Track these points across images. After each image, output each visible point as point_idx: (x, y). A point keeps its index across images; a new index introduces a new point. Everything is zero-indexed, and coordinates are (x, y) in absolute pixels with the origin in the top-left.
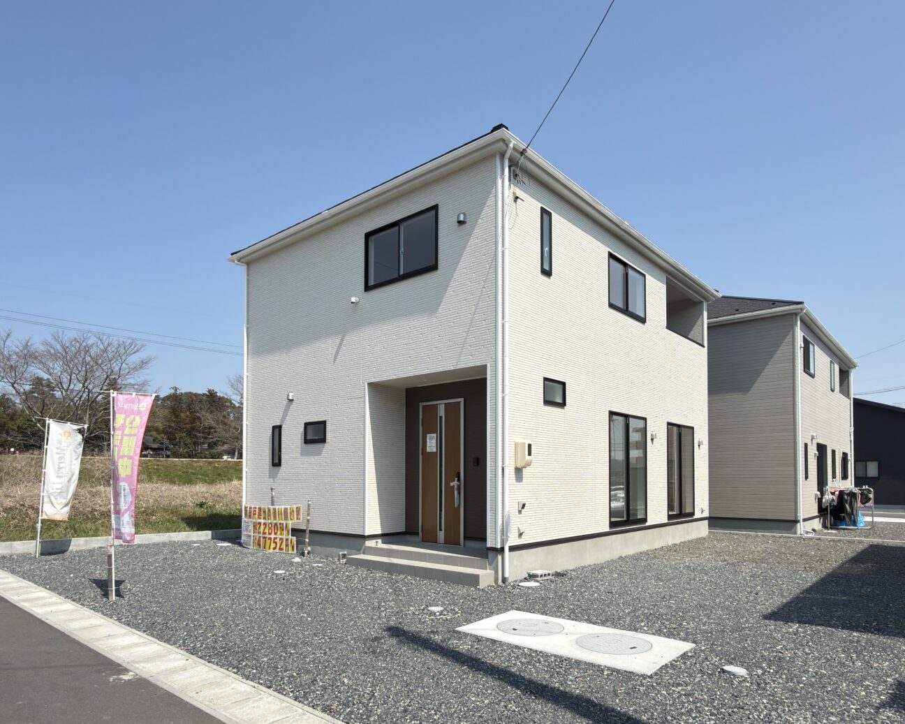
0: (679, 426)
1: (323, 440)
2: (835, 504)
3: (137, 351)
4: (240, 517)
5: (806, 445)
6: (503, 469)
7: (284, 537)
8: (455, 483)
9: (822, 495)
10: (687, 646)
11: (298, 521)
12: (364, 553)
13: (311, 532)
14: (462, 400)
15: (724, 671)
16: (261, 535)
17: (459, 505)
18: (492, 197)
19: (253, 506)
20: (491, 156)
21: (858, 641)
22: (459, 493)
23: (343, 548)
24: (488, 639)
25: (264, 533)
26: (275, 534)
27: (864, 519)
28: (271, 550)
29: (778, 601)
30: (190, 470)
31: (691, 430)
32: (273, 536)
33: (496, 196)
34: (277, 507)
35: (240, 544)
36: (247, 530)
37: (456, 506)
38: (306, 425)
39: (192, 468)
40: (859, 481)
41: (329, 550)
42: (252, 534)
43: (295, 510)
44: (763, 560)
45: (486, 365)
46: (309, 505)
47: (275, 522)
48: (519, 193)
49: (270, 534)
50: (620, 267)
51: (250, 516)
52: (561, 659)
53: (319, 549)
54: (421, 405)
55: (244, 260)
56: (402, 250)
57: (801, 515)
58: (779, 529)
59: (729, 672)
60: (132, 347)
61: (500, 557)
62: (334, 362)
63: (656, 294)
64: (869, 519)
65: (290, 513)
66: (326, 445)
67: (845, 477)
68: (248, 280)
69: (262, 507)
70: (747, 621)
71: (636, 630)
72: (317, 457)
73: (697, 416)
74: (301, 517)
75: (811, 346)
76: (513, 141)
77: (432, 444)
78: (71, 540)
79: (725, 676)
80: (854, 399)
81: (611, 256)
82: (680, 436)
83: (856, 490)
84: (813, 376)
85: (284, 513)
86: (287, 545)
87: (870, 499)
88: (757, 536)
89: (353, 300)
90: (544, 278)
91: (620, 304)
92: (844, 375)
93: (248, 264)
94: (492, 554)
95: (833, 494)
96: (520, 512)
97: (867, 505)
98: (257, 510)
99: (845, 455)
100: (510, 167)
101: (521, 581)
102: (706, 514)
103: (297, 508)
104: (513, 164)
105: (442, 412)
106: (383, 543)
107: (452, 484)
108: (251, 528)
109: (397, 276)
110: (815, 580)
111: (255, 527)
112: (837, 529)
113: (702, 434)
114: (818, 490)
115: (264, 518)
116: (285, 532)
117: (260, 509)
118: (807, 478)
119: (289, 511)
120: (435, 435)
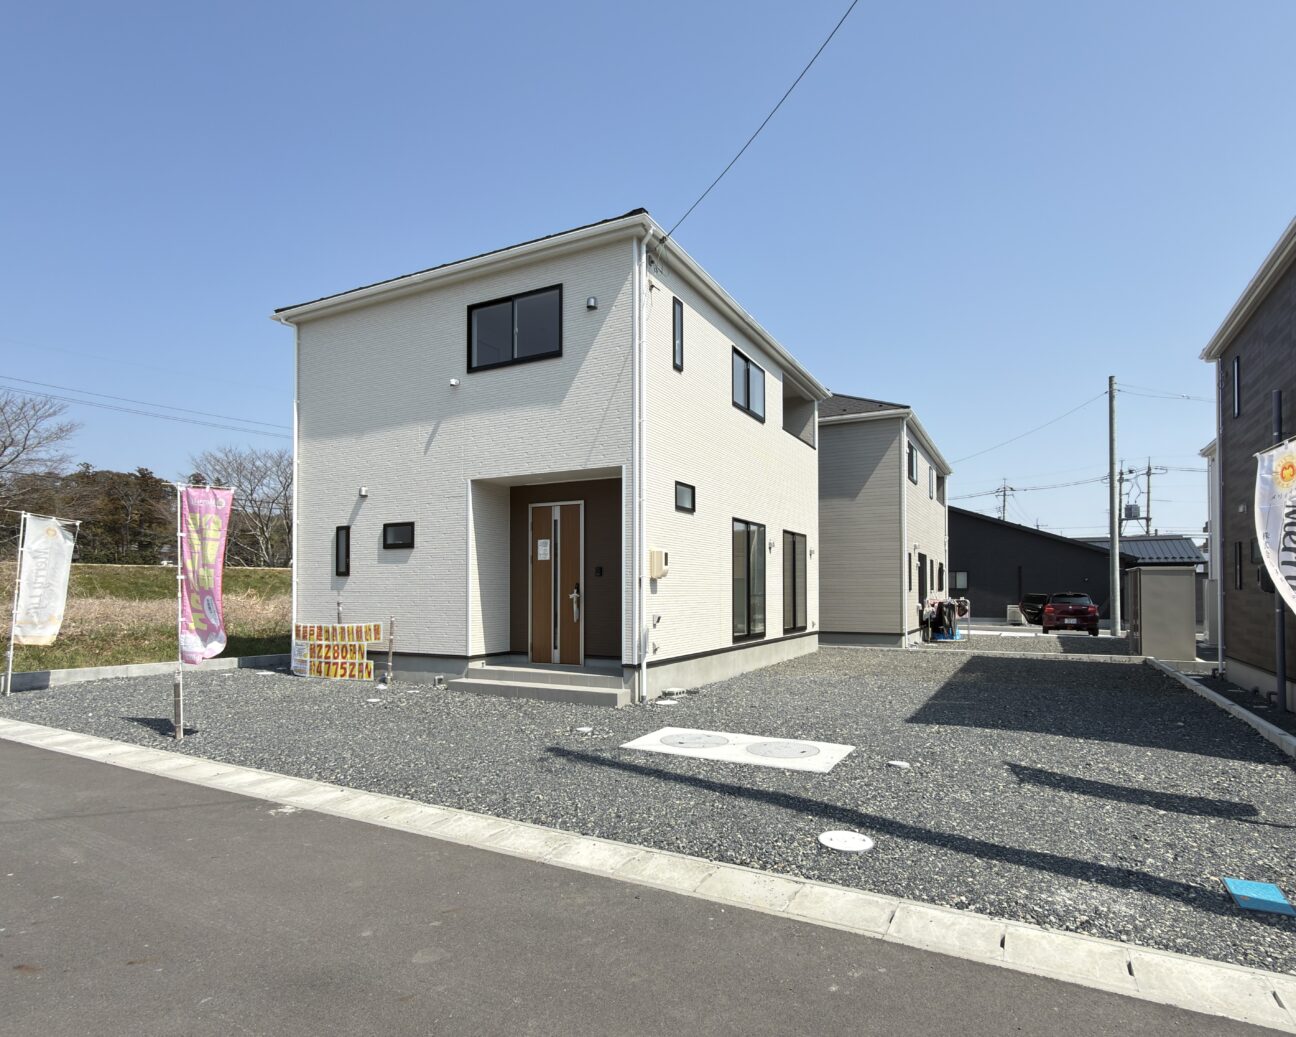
0: (793, 534)
1: (410, 545)
2: (934, 616)
3: (54, 413)
4: (287, 639)
5: (910, 555)
6: (640, 580)
7: (357, 661)
8: (574, 596)
9: (923, 607)
10: (849, 749)
11: (377, 641)
12: (467, 677)
13: (395, 654)
14: (582, 502)
15: (890, 765)
16: (323, 660)
17: (578, 620)
18: (628, 284)
19: (309, 625)
20: (628, 240)
21: (991, 736)
22: (578, 606)
23: (438, 672)
24: (659, 754)
25: (327, 657)
26: (344, 658)
27: (961, 632)
28: (338, 678)
29: (911, 709)
30: (141, 581)
31: (803, 539)
32: (340, 660)
33: (633, 284)
34: (346, 626)
35: (289, 672)
36: (300, 653)
37: (575, 620)
38: (386, 526)
39: (143, 578)
40: (954, 592)
41: (418, 675)
42: (308, 659)
43: (372, 628)
44: (882, 673)
45: (621, 467)
46: (392, 623)
47: (343, 643)
48: (655, 282)
49: (335, 658)
50: (741, 362)
51: (305, 637)
52: (742, 766)
53: (405, 674)
54: (531, 506)
55: (296, 319)
56: (516, 330)
57: (907, 628)
58: (885, 643)
59: (895, 766)
60: (47, 407)
61: (637, 674)
62: (425, 453)
63: (773, 390)
64: (965, 632)
65: (366, 632)
66: (415, 550)
67: (941, 588)
68: (299, 345)
69: (323, 625)
70: (893, 725)
71: (796, 738)
72: (400, 565)
73: (808, 525)
74: (381, 636)
75: (914, 452)
76: (653, 227)
77: (544, 551)
78: (49, 673)
79: (892, 769)
80: (949, 507)
81: (735, 350)
82: (794, 542)
83: (954, 602)
84: (915, 483)
85: (357, 632)
86: (361, 671)
87: (966, 611)
88: (866, 650)
89: (453, 382)
90: (676, 373)
91: (742, 402)
92: (941, 481)
93: (299, 324)
94: (625, 672)
95: (933, 606)
96: (654, 626)
97: (964, 616)
98: (316, 629)
99: (941, 565)
100: (647, 252)
101: (656, 700)
102: (816, 628)
103: (375, 626)
104: (650, 250)
105: (556, 515)
106: (487, 664)
107: (571, 596)
108: (307, 651)
109: (510, 359)
110: (936, 688)
111: (312, 650)
112: (937, 642)
113: (813, 544)
114: (920, 602)
115: (327, 639)
116: (357, 655)
117: (320, 628)
118: (910, 589)
119: (364, 630)
120: (548, 541)
